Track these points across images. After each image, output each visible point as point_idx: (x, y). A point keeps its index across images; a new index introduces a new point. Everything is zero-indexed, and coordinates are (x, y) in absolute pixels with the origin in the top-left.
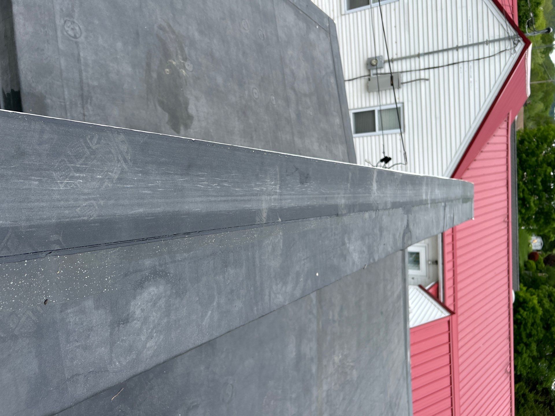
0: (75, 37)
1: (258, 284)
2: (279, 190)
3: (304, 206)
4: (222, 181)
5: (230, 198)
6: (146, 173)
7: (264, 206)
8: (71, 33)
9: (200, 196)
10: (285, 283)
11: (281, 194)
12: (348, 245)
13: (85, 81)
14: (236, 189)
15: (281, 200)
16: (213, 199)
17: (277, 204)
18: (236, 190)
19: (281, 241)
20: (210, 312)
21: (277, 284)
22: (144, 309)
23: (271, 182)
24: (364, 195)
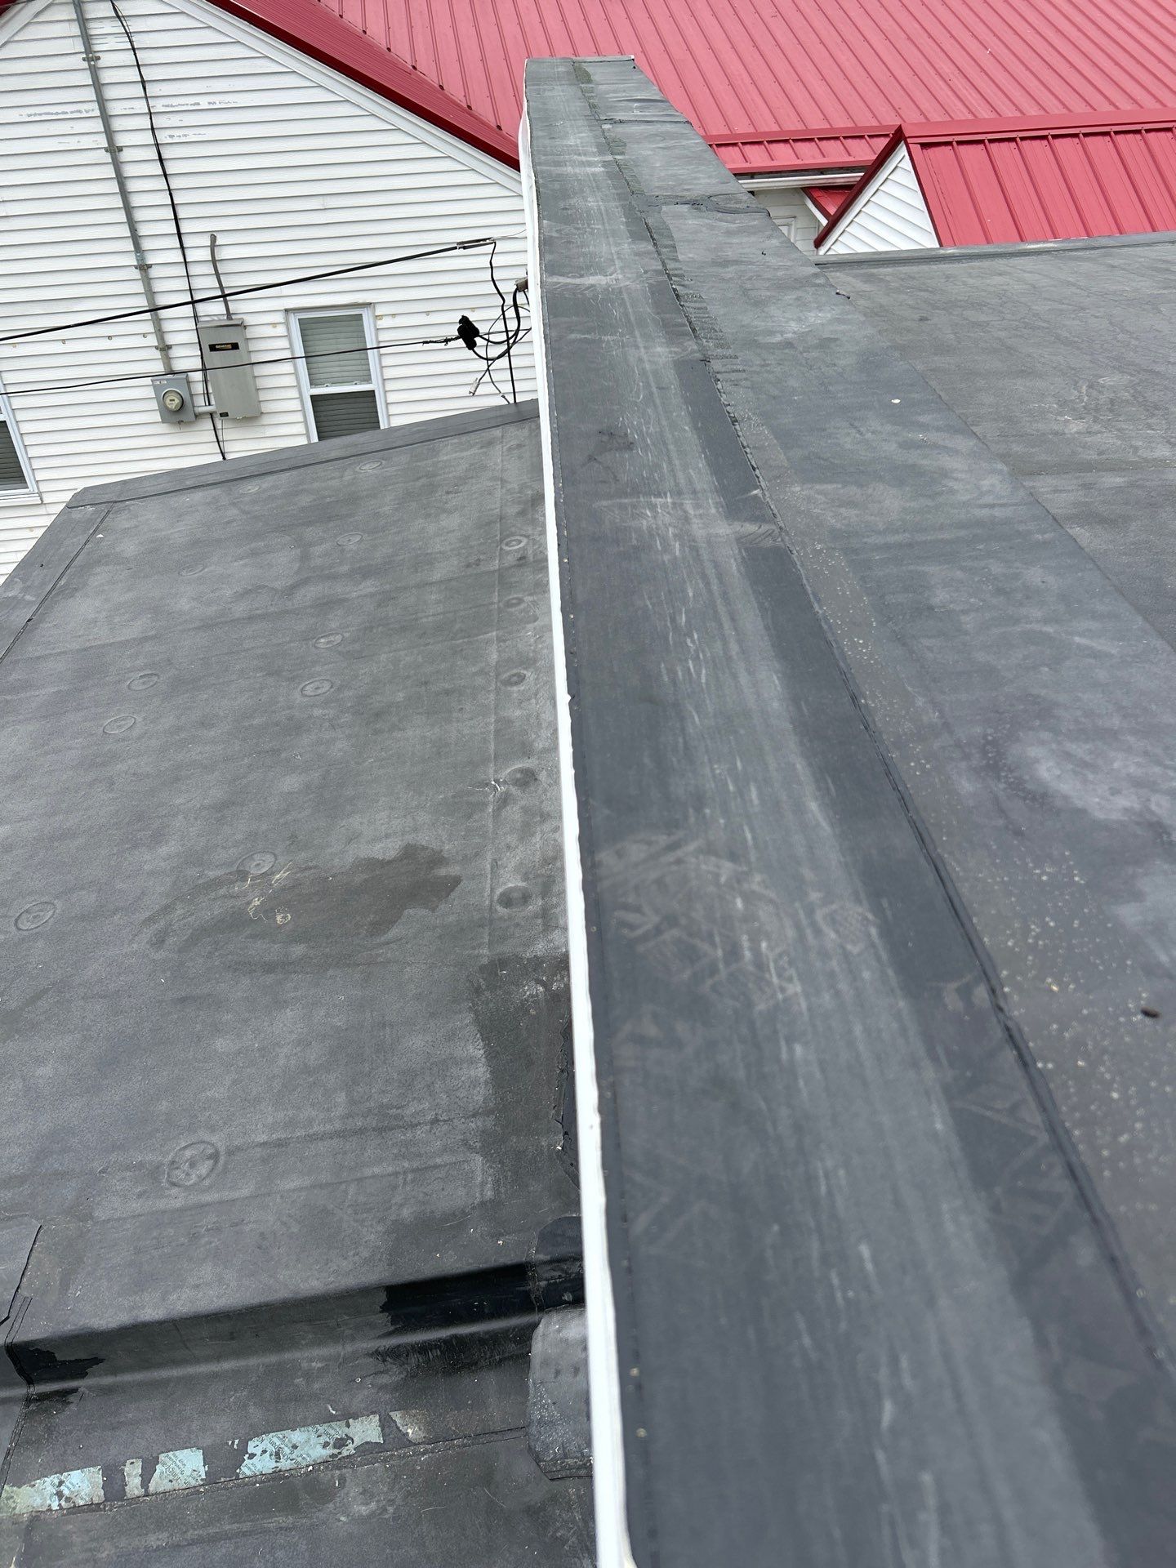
0: (215, 1157)
1: (963, 533)
2: (666, 497)
3: (700, 438)
4: (676, 628)
5: (722, 609)
6: (699, 801)
7: (724, 529)
8: (203, 1169)
9: (735, 676)
10: (945, 474)
11: (680, 493)
12: (790, 335)
13: (338, 1125)
14: (691, 594)
15: (694, 492)
16: (734, 648)
17: (710, 501)
18: (694, 595)
19: (818, 487)
20: (1077, 639)
21: (952, 491)
22: (1110, 788)
23: (648, 516)
24: (628, 304)
